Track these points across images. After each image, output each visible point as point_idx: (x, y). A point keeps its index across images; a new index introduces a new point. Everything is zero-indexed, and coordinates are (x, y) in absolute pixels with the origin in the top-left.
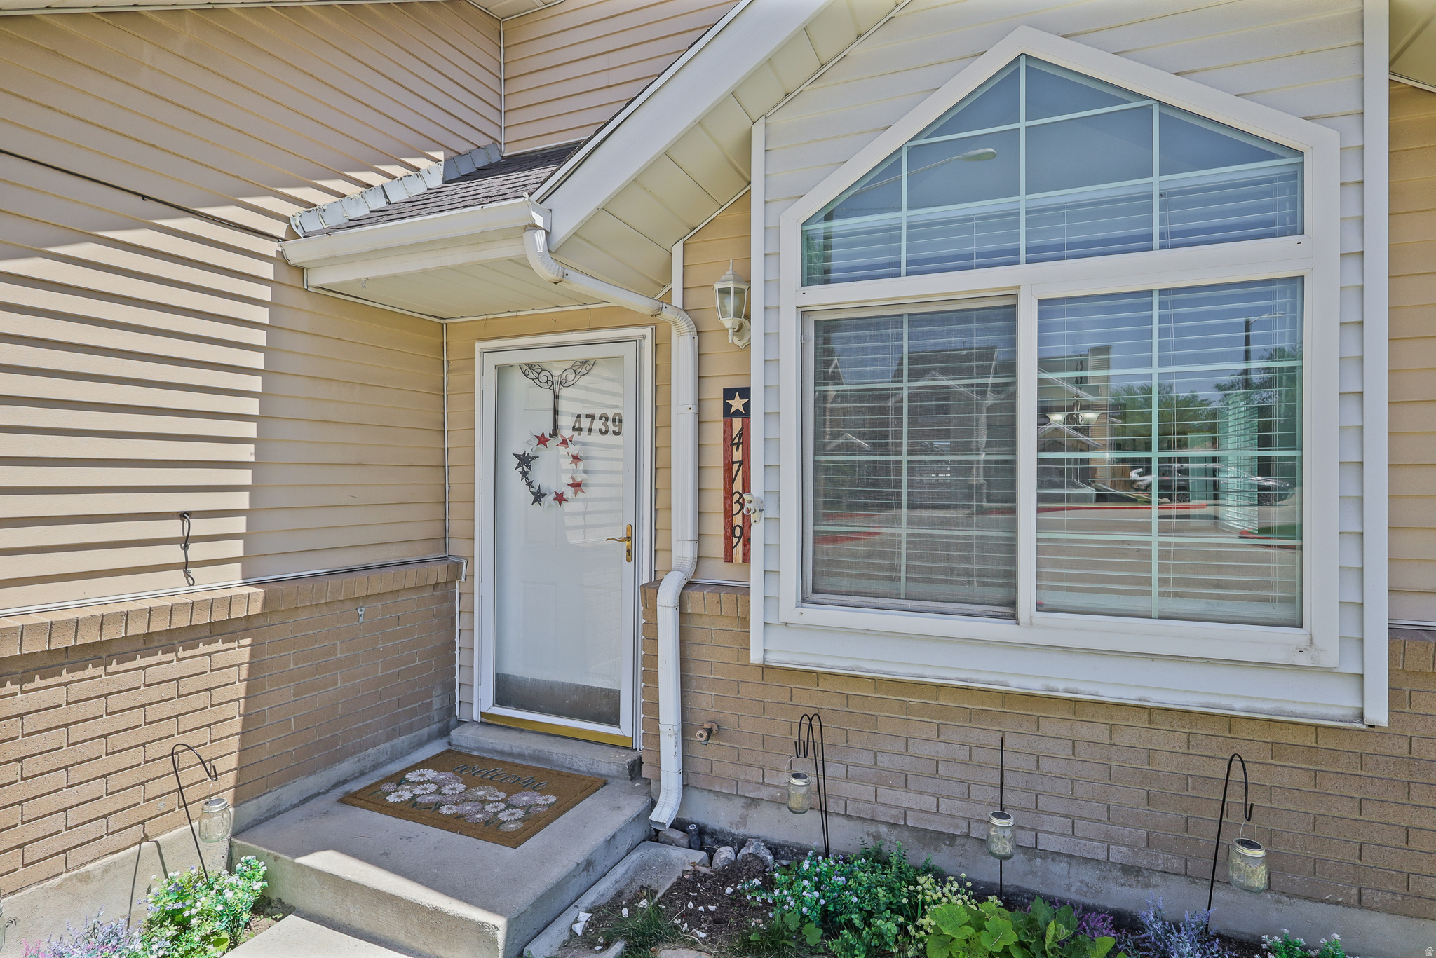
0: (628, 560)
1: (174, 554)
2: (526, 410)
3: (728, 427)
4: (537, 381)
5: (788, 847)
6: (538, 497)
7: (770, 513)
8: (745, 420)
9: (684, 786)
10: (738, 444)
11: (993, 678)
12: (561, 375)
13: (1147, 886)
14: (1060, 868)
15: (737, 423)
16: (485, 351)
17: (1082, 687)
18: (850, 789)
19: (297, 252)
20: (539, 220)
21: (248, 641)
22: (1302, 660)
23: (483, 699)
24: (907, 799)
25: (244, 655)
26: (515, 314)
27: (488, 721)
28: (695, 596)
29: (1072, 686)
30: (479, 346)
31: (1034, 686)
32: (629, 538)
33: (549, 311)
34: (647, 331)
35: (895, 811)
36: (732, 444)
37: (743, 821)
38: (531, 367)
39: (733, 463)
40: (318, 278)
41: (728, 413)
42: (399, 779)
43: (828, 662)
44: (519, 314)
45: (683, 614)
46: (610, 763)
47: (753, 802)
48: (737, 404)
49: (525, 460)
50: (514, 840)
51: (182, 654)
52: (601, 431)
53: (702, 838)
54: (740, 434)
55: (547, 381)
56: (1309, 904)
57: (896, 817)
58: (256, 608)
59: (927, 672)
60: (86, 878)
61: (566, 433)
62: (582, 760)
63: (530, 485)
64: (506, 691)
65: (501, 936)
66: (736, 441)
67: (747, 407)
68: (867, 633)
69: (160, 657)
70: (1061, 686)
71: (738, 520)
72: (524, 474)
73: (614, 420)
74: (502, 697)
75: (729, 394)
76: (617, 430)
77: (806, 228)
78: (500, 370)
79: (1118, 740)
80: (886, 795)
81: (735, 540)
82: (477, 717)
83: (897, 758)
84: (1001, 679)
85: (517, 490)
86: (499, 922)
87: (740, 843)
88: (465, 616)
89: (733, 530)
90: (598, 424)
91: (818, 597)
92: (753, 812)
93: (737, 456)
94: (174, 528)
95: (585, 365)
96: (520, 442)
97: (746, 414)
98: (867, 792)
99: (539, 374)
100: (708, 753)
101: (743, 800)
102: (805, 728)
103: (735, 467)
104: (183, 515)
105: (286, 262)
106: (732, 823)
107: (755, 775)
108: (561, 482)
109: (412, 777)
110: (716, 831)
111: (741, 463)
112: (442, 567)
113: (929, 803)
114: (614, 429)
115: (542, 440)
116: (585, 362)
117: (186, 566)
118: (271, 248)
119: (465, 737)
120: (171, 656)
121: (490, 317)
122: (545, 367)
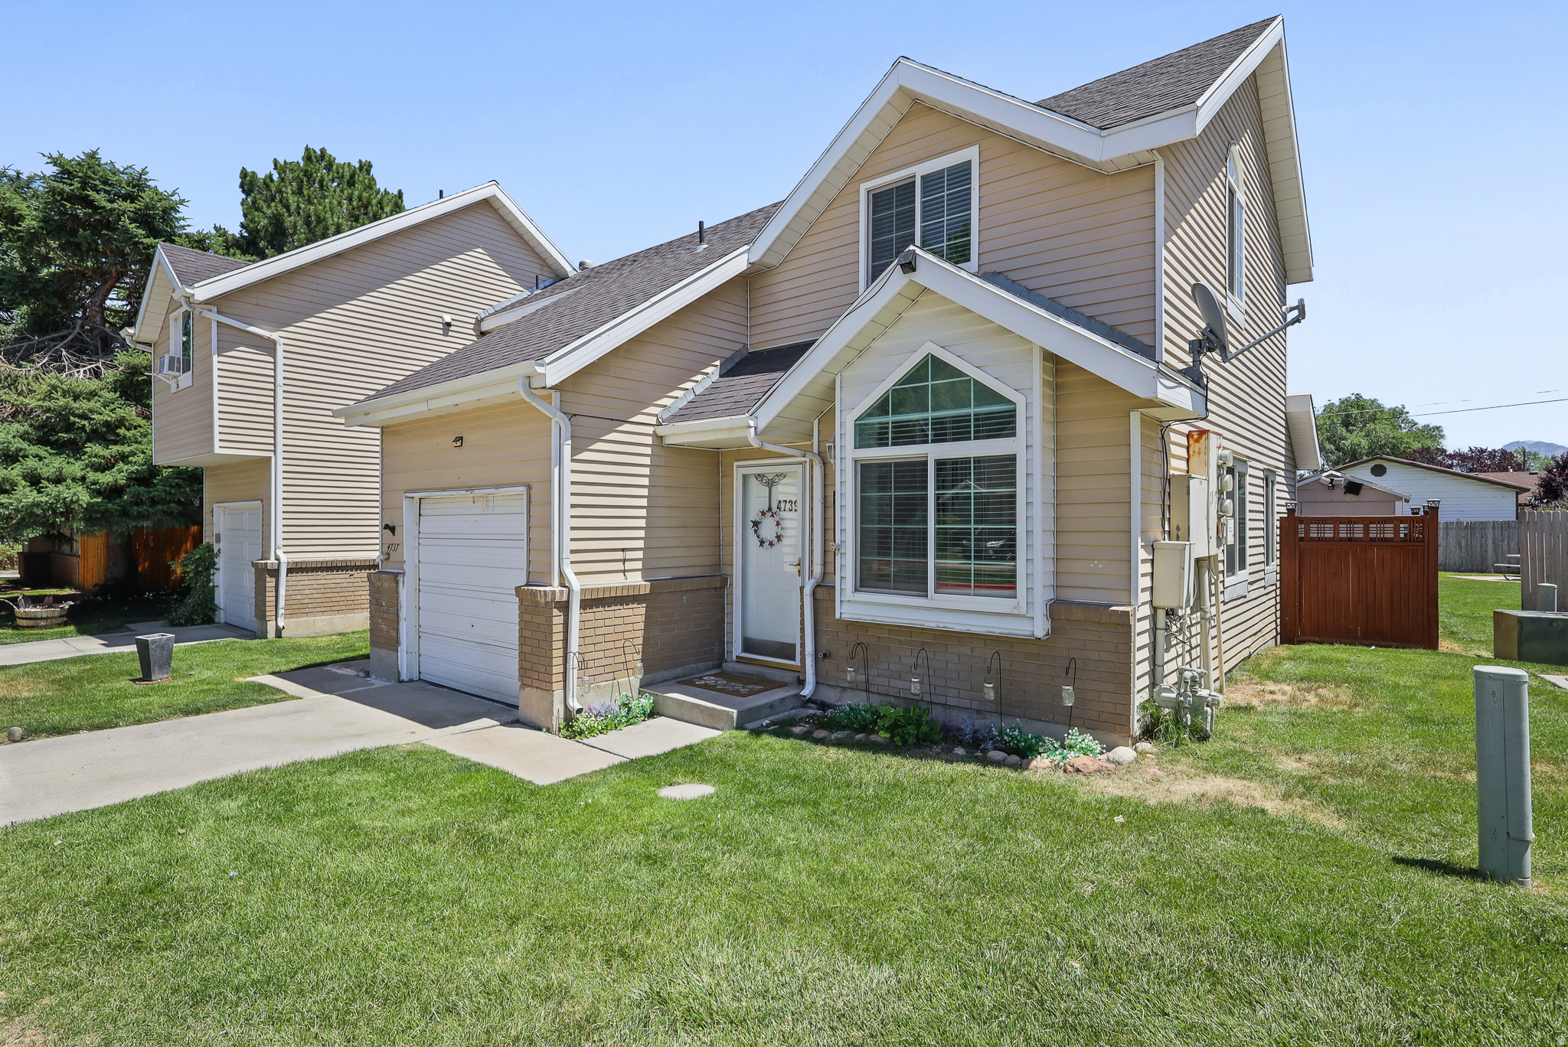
1: (619, 566)
2: (757, 498)
4: (761, 482)
6: (762, 543)
7: (843, 551)
9: (817, 683)
11: (920, 623)
12: (772, 480)
13: (985, 718)
14: (955, 713)
16: (738, 467)
17: (949, 626)
18: (880, 681)
19: (660, 431)
20: (752, 423)
21: (644, 605)
22: (1015, 612)
23: (737, 649)
25: (643, 611)
27: (740, 660)
28: (820, 590)
29: (946, 625)
30: (736, 464)
31: (932, 625)
32: (799, 564)
35: (896, 690)
37: (840, 700)
38: (759, 475)
40: (668, 441)
42: (701, 679)
43: (863, 617)
45: (815, 600)
46: (789, 677)
49: (756, 524)
50: (744, 696)
51: (625, 607)
52: (789, 509)
53: (823, 706)
55: (766, 483)
56: (1038, 723)
58: (648, 591)
59: (898, 621)
60: (599, 687)
61: (774, 509)
62: (778, 675)
63: (758, 537)
64: (749, 645)
65: (735, 716)
69: (619, 607)
70: (942, 625)
72: (756, 531)
73: (794, 504)
74: (746, 649)
76: (796, 509)
77: (856, 424)
78: (745, 477)
82: (734, 658)
84: (923, 623)
85: (753, 541)
86: (735, 711)
88: (729, 606)
90: (788, 506)
91: (861, 589)
92: (839, 693)
94: (620, 555)
95: (783, 475)
96: (753, 515)
98: (885, 681)
99: (762, 478)
100: (826, 665)
101: (839, 688)
104: (623, 550)
105: (656, 435)
106: (834, 699)
107: (844, 675)
108: (772, 537)
109: (705, 678)
110: (827, 702)
112: (719, 579)
115: (763, 513)
116: (781, 475)
117: (624, 571)
118: (650, 430)
119: (729, 666)
120: (621, 607)
121: (740, 448)
122: (765, 475)
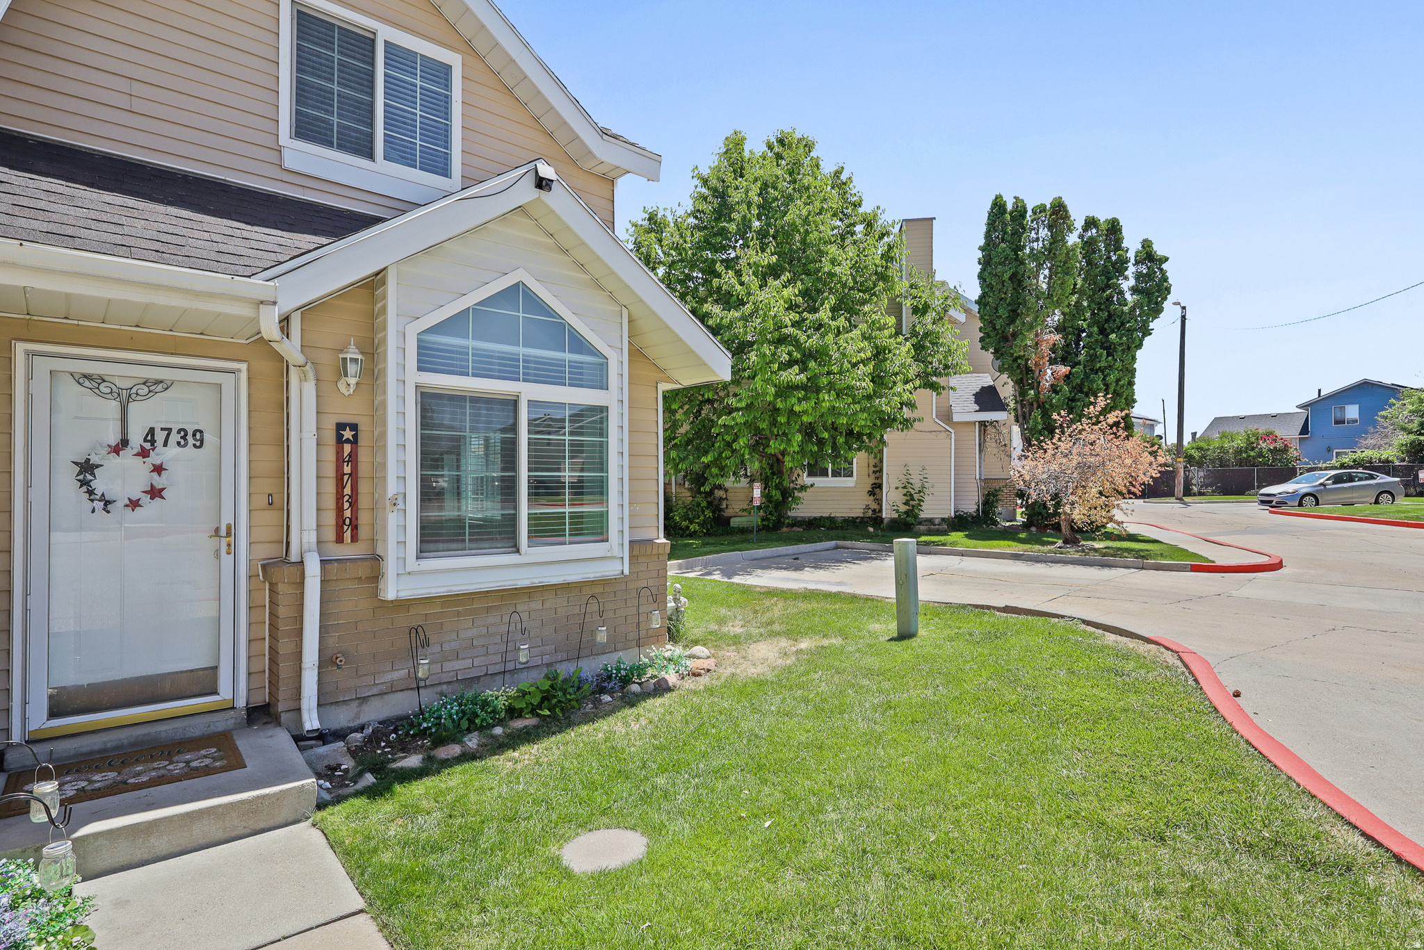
0: (229, 553)
2: (76, 418)
3: (339, 452)
4: (96, 391)
5: (389, 720)
6: (104, 503)
7: (401, 506)
8: (354, 445)
10: (348, 462)
11: (510, 583)
12: (131, 389)
15: (347, 448)
16: (30, 354)
17: (544, 580)
22: (609, 555)
24: (458, 665)
26: (76, 322)
29: (541, 580)
30: (22, 346)
31: (526, 583)
32: (230, 535)
33: (123, 328)
34: (244, 367)
35: (452, 674)
36: (344, 462)
37: (357, 716)
38: (89, 377)
39: (345, 474)
41: (340, 440)
43: (433, 591)
44: (80, 323)
46: (228, 719)
47: (364, 700)
48: (348, 434)
49: (89, 468)
52: (179, 443)
54: (350, 455)
55: (111, 393)
57: (453, 677)
59: (483, 586)
62: (196, 727)
63: (92, 492)
66: (347, 459)
67: (355, 437)
68: (454, 570)
70: (536, 581)
71: (348, 513)
72: (85, 481)
73: (194, 435)
75: (340, 427)
76: (198, 444)
77: (420, 337)
79: (545, 607)
80: (448, 666)
81: (346, 528)
83: (453, 643)
84: (514, 583)
86: (313, 780)
87: (361, 728)
89: (344, 521)
90: (175, 438)
91: (424, 554)
92: (365, 707)
93: (347, 469)
95: (153, 385)
97: (354, 441)
99: (99, 384)
101: (358, 701)
102: (413, 635)
103: (346, 477)
106: (349, 721)
107: (369, 680)
110: (337, 730)
111: (350, 475)
113: (468, 663)
114: (195, 442)
115: (114, 449)
116: (160, 382)
121: (35, 318)
122: (106, 378)
